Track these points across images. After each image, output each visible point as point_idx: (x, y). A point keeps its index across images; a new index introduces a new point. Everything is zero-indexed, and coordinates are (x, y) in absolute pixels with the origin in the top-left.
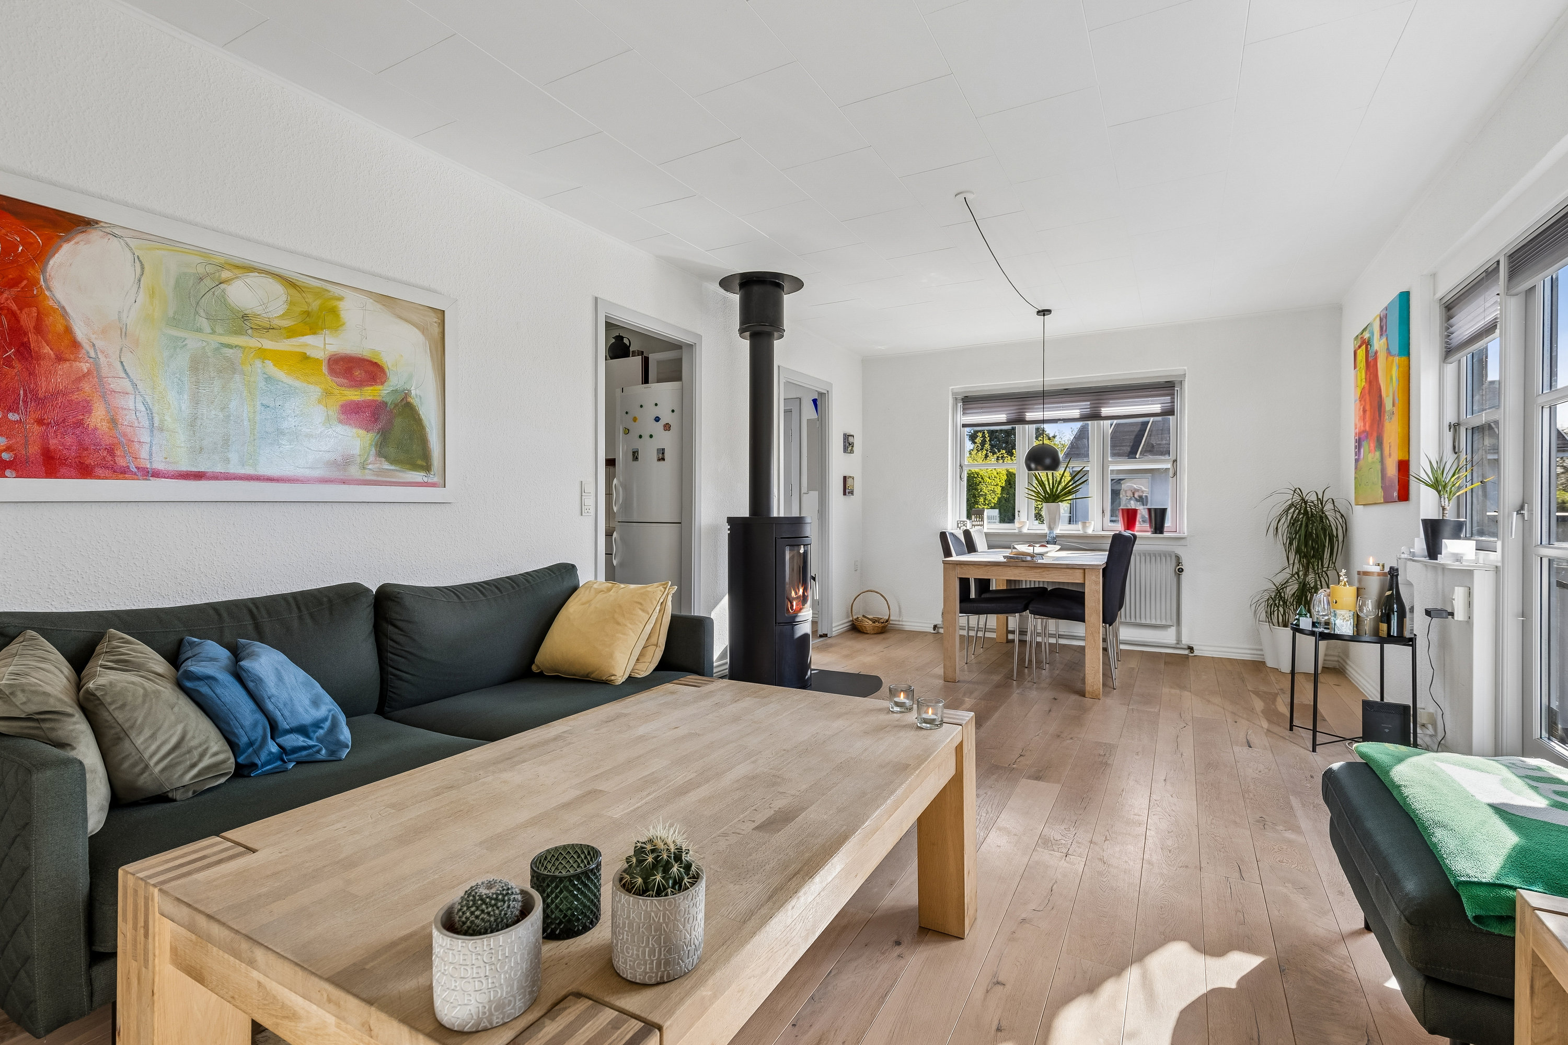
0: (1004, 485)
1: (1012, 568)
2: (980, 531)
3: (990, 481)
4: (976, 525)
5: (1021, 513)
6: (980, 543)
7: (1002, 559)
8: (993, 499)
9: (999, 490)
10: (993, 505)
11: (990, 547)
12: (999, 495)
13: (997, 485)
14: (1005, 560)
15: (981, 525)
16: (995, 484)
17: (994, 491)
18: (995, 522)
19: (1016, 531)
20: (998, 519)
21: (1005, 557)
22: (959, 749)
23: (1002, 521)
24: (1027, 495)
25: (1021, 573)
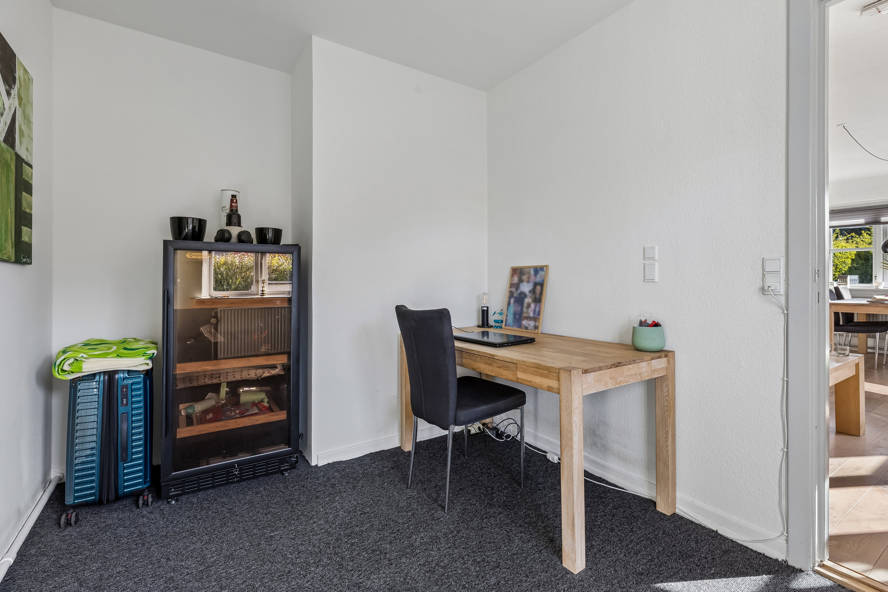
0: (854, 257)
1: (873, 307)
2: (846, 288)
3: (841, 255)
4: (841, 285)
5: (877, 278)
6: (846, 295)
7: (866, 303)
8: (844, 267)
9: (849, 261)
10: (844, 272)
11: (852, 297)
12: (850, 265)
13: (848, 258)
14: (869, 303)
15: (845, 285)
16: (846, 257)
17: (844, 262)
18: (856, 283)
19: (874, 288)
20: (858, 281)
21: (868, 301)
22: (857, 365)
23: (862, 281)
24: (882, 267)
25: (880, 310)
